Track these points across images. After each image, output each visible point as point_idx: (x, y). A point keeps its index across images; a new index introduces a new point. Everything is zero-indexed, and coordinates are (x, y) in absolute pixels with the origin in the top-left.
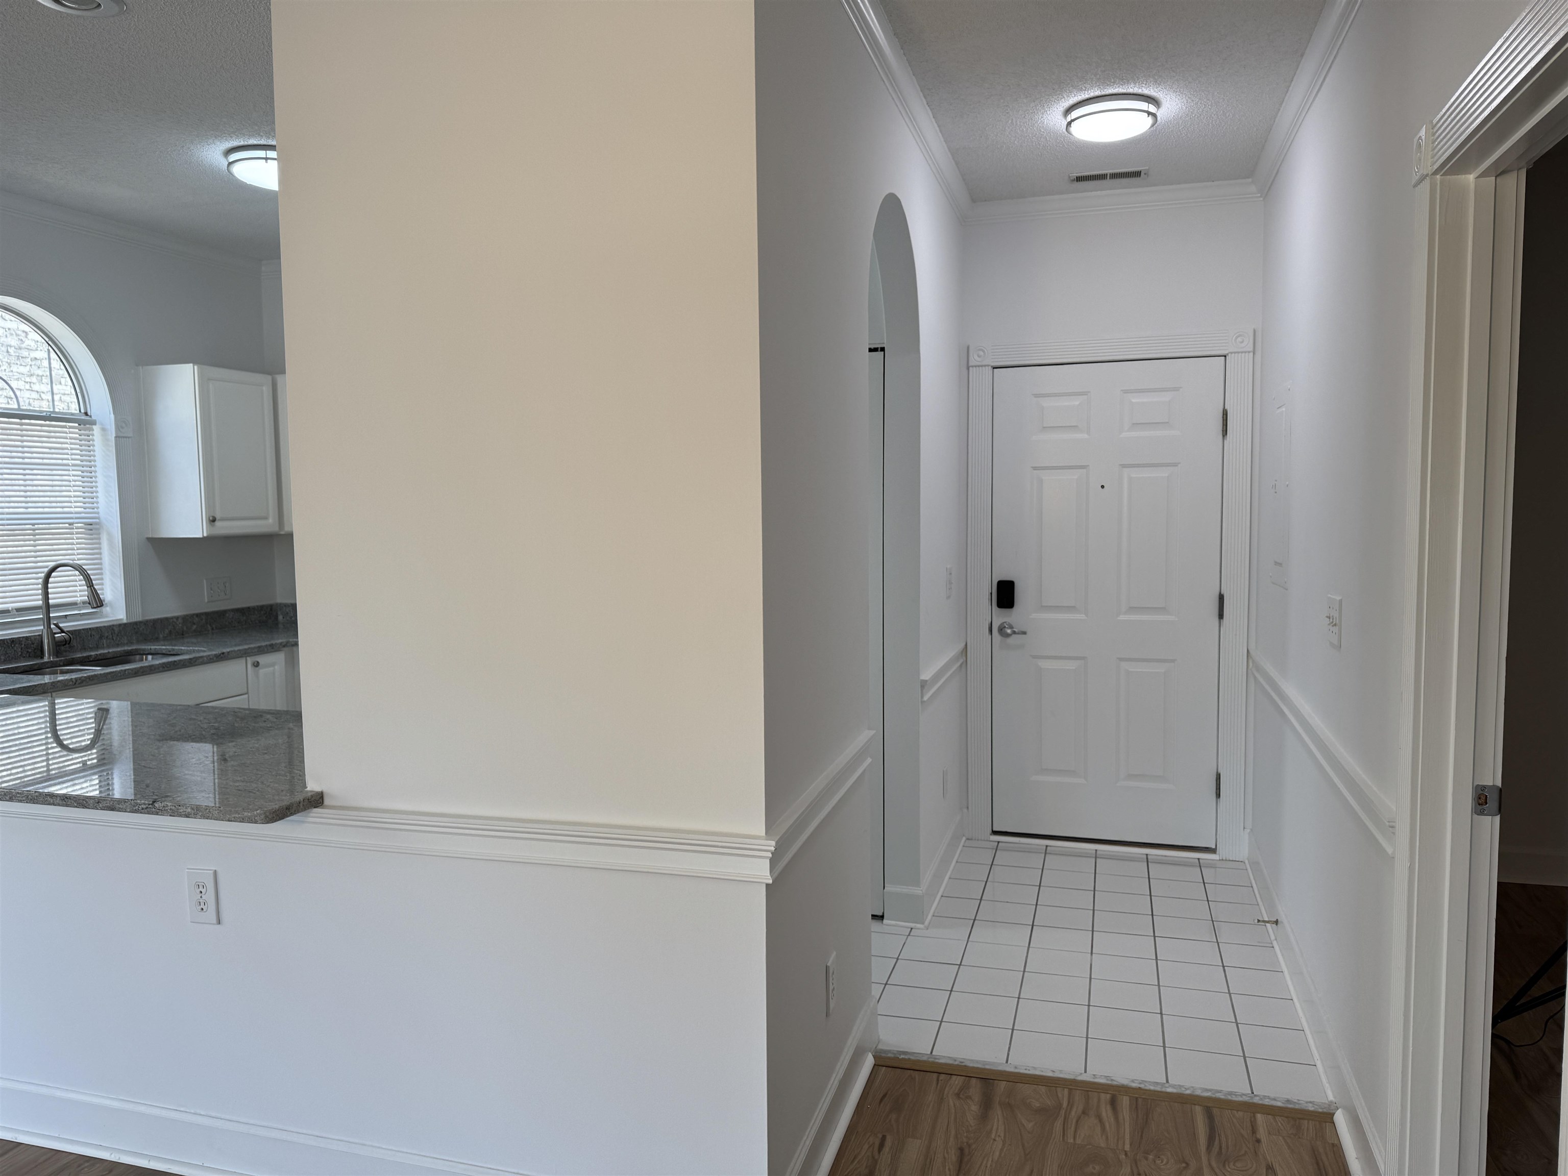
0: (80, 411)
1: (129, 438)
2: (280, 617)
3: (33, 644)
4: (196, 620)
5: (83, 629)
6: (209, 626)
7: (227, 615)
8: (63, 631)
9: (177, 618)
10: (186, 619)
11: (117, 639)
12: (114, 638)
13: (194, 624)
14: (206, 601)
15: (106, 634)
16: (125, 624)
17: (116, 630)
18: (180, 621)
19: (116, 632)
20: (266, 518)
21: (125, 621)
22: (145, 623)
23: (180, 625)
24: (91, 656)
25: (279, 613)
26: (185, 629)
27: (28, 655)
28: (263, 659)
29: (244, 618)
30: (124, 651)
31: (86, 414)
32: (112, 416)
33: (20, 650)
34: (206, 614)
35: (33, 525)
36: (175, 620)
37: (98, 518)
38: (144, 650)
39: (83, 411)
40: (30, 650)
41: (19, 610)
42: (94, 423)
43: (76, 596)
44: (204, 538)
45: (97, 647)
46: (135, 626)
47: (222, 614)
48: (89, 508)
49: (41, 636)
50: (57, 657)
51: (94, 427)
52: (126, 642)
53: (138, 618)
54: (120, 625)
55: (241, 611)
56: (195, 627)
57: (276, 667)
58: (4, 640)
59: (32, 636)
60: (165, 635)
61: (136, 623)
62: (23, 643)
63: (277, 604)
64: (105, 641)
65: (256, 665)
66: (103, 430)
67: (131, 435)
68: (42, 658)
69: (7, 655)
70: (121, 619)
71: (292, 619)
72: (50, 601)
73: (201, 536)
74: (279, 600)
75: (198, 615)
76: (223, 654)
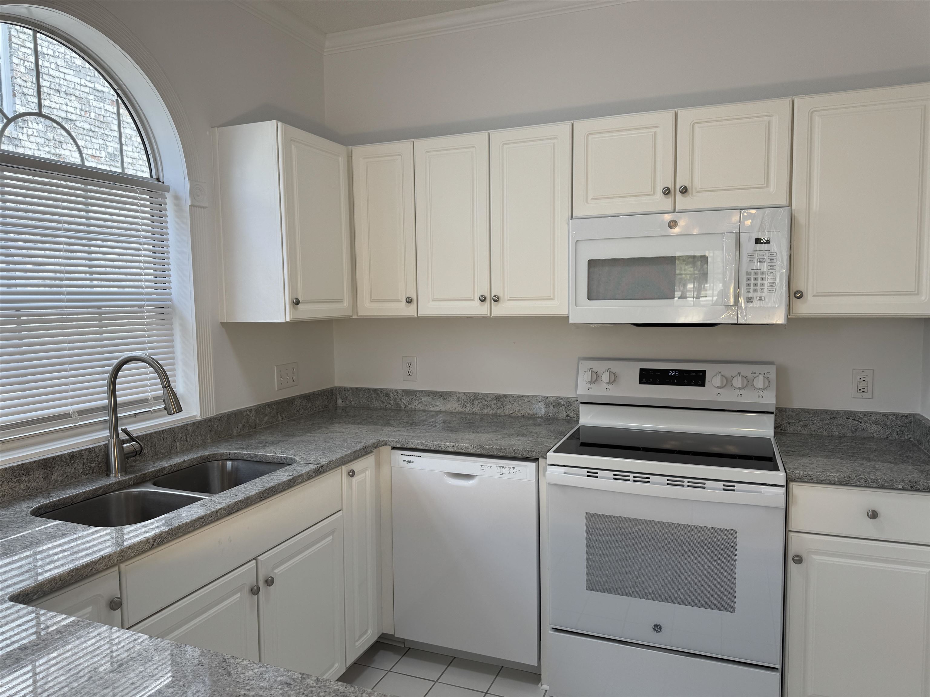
0: (151, 176)
1: (204, 208)
2: (340, 401)
3: (98, 457)
4: (268, 410)
5: (155, 433)
6: (279, 416)
7: (296, 403)
8: (132, 439)
9: (250, 410)
10: (260, 410)
11: (190, 439)
12: (188, 439)
13: (266, 415)
14: (276, 390)
15: (180, 436)
16: (199, 422)
17: (190, 429)
18: (253, 412)
19: (190, 432)
20: (341, 301)
21: (199, 418)
22: (219, 419)
23: (253, 418)
24: (165, 468)
25: (338, 397)
26: (258, 422)
27: (91, 471)
28: (356, 466)
29: (310, 404)
30: (201, 457)
31: (158, 179)
32: (187, 181)
33: (81, 466)
34: (278, 403)
35: (99, 307)
36: (248, 412)
37: (170, 300)
38: (222, 455)
39: (154, 176)
40: (93, 465)
41: (82, 413)
42: (167, 189)
43: (146, 392)
44: (287, 323)
45: (170, 453)
46: (209, 424)
47: (290, 401)
48: (161, 288)
49: (107, 446)
50: (126, 475)
51: (167, 194)
52: (200, 442)
53: (212, 413)
54: (194, 423)
55: (308, 397)
56: (267, 418)
57: (367, 472)
58: (61, 455)
59: (96, 447)
60: (239, 430)
61: (210, 420)
62: (85, 457)
63: (336, 388)
64: (178, 443)
65: (352, 474)
66: (177, 198)
67: (206, 204)
68: (108, 475)
69: (65, 475)
70: (195, 416)
71: (353, 403)
72: (117, 399)
73: (283, 321)
74: (338, 383)
75: (269, 405)
76: (322, 467)
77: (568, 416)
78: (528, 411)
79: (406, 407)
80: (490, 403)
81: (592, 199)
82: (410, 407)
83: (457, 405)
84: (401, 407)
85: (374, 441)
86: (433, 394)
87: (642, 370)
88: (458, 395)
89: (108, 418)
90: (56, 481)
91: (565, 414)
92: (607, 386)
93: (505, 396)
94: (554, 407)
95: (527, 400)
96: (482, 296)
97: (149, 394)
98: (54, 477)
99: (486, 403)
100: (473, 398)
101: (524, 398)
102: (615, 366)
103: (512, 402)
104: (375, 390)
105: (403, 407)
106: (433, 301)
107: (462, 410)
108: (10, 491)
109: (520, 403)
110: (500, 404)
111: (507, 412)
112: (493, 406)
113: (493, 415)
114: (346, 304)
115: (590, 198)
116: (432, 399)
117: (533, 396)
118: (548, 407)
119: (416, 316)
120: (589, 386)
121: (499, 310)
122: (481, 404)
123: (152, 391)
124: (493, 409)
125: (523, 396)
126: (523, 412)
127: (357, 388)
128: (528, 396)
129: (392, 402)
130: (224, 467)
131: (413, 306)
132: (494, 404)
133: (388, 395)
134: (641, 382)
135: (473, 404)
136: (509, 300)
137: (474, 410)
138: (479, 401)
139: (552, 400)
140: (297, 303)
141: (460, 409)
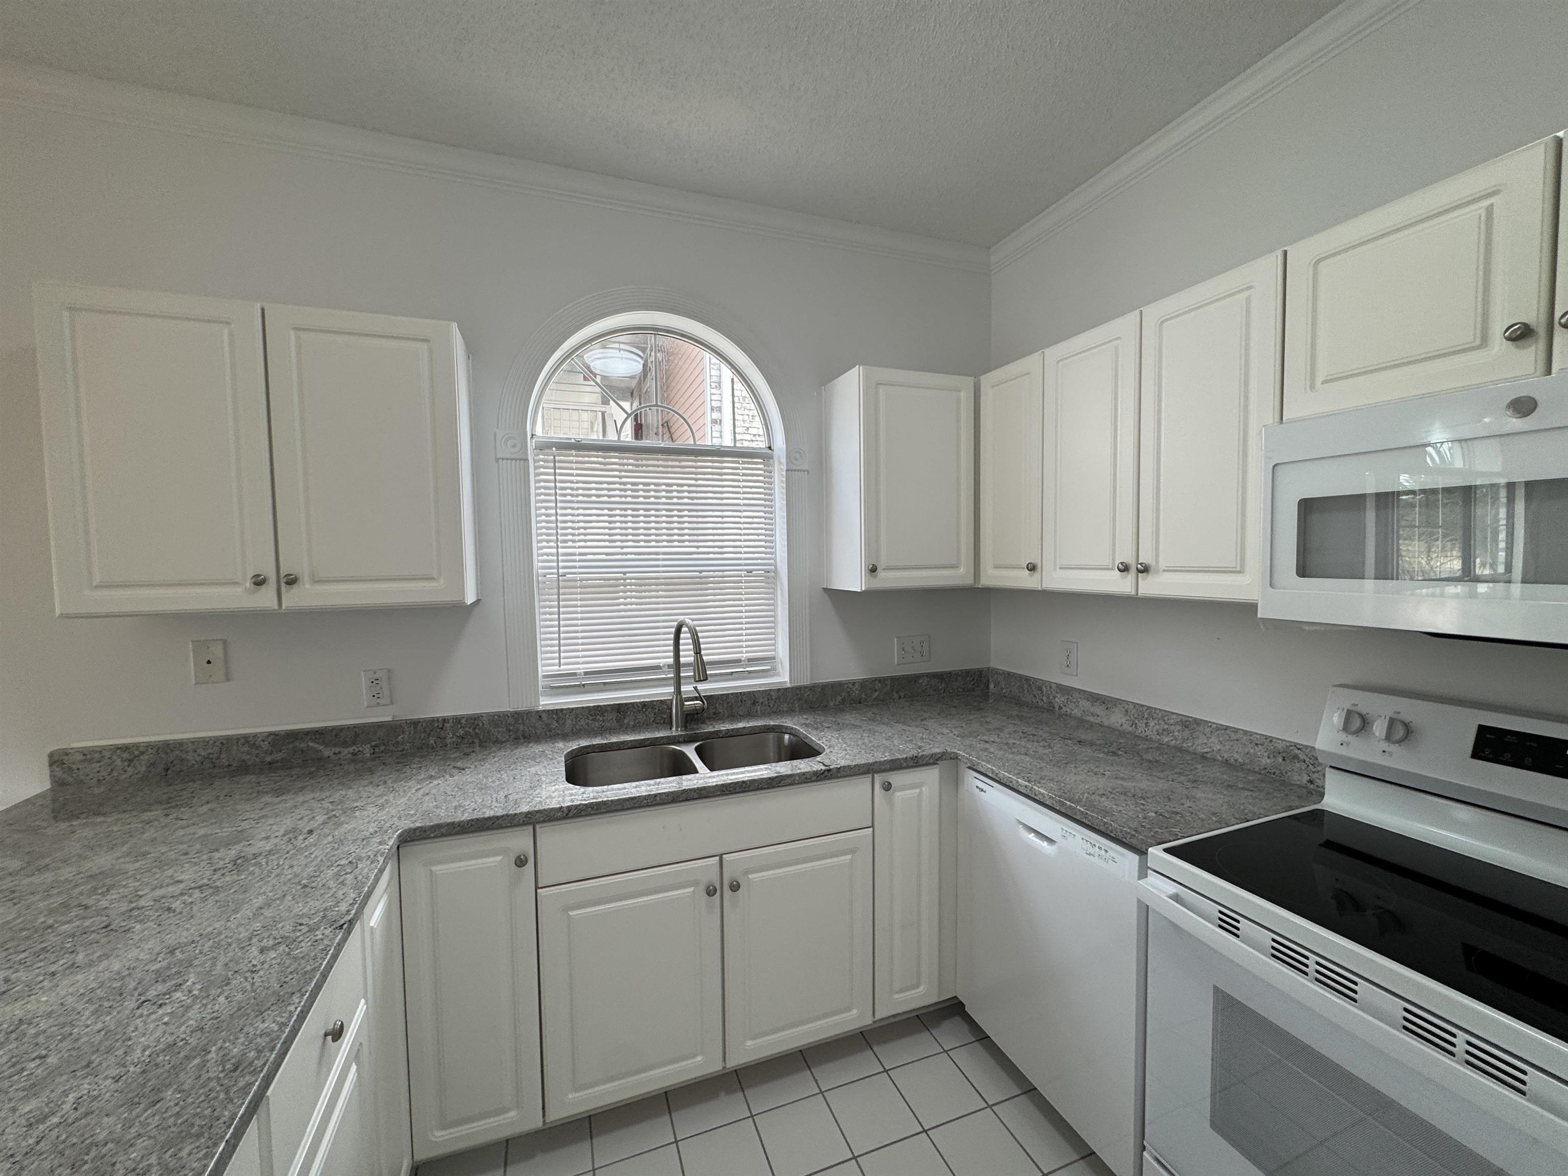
1: (802, 471)
2: (992, 686)
4: (878, 686)
5: (732, 694)
6: (895, 693)
7: (921, 681)
8: (699, 698)
9: (854, 683)
10: (864, 684)
11: (774, 705)
12: (771, 705)
13: (876, 691)
14: (896, 663)
15: (761, 700)
17: (774, 696)
18: (857, 686)
19: (774, 698)
20: (956, 566)
21: (789, 685)
22: (812, 688)
23: (857, 692)
24: (720, 731)
25: (991, 680)
26: (863, 696)
27: (662, 722)
28: (896, 778)
29: (943, 685)
31: (770, 448)
32: (784, 446)
33: (653, 715)
34: (893, 679)
36: (851, 686)
37: (774, 565)
38: (786, 727)
39: (767, 444)
42: (774, 457)
43: (742, 652)
44: (865, 591)
45: (748, 715)
46: (798, 692)
49: (671, 700)
50: (685, 730)
51: (774, 462)
53: (805, 680)
54: (780, 690)
55: (940, 676)
56: (876, 694)
58: (634, 703)
60: (837, 703)
61: (799, 688)
63: (988, 669)
64: (759, 707)
65: (886, 787)
66: (780, 464)
67: (806, 467)
69: (637, 721)
70: (785, 682)
71: (1004, 691)
72: (681, 659)
73: (859, 590)
74: (997, 664)
75: (881, 680)
76: (829, 771)
77: (1311, 782)
78: (1236, 756)
79: (1060, 708)
80: (1173, 727)
81: (1324, 382)
82: (1064, 709)
83: (1124, 720)
84: (1054, 708)
85: (938, 750)
86: (1095, 698)
87: (1483, 730)
88: (1127, 707)
89: (672, 675)
90: (628, 724)
91: (1305, 778)
92: (1385, 745)
93: (1198, 722)
94: (1284, 759)
95: (1233, 736)
96: (1122, 563)
97: (745, 655)
98: (626, 721)
99: (1166, 727)
100: (1146, 713)
101: (1228, 732)
102: (1409, 709)
103: (1208, 735)
104: (1027, 679)
105: (1057, 708)
106: (1060, 568)
107: (1130, 729)
108: (587, 727)
109: (1221, 739)
110: (1187, 733)
111: (1200, 750)
112: (1176, 734)
113: (1175, 747)
114: (962, 570)
115: (1319, 379)
116: (1092, 705)
117: (1246, 732)
118: (1272, 756)
119: (1040, 589)
120: (1343, 737)
121: (1150, 587)
122: (1157, 727)
123: (747, 652)
124: (1176, 739)
125: (1227, 728)
126: (1226, 756)
127: (1009, 673)
128: (1236, 730)
129: (1044, 698)
130: (781, 740)
131: (1037, 575)
132: (1179, 731)
133: (1040, 689)
134: (1477, 754)
135: (1146, 724)
136: (1164, 571)
137: (1147, 733)
138: (1156, 721)
139: (1280, 747)
140: (873, 570)
141: (1127, 727)
